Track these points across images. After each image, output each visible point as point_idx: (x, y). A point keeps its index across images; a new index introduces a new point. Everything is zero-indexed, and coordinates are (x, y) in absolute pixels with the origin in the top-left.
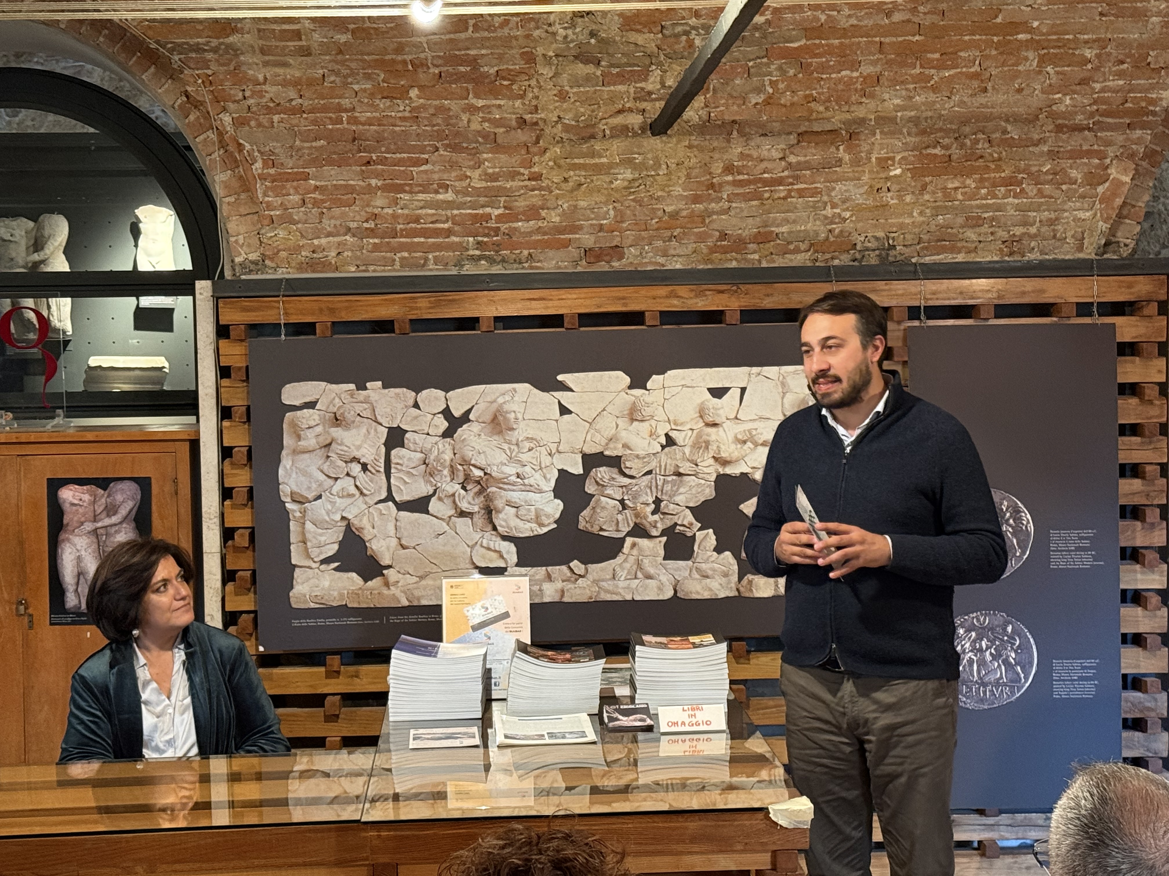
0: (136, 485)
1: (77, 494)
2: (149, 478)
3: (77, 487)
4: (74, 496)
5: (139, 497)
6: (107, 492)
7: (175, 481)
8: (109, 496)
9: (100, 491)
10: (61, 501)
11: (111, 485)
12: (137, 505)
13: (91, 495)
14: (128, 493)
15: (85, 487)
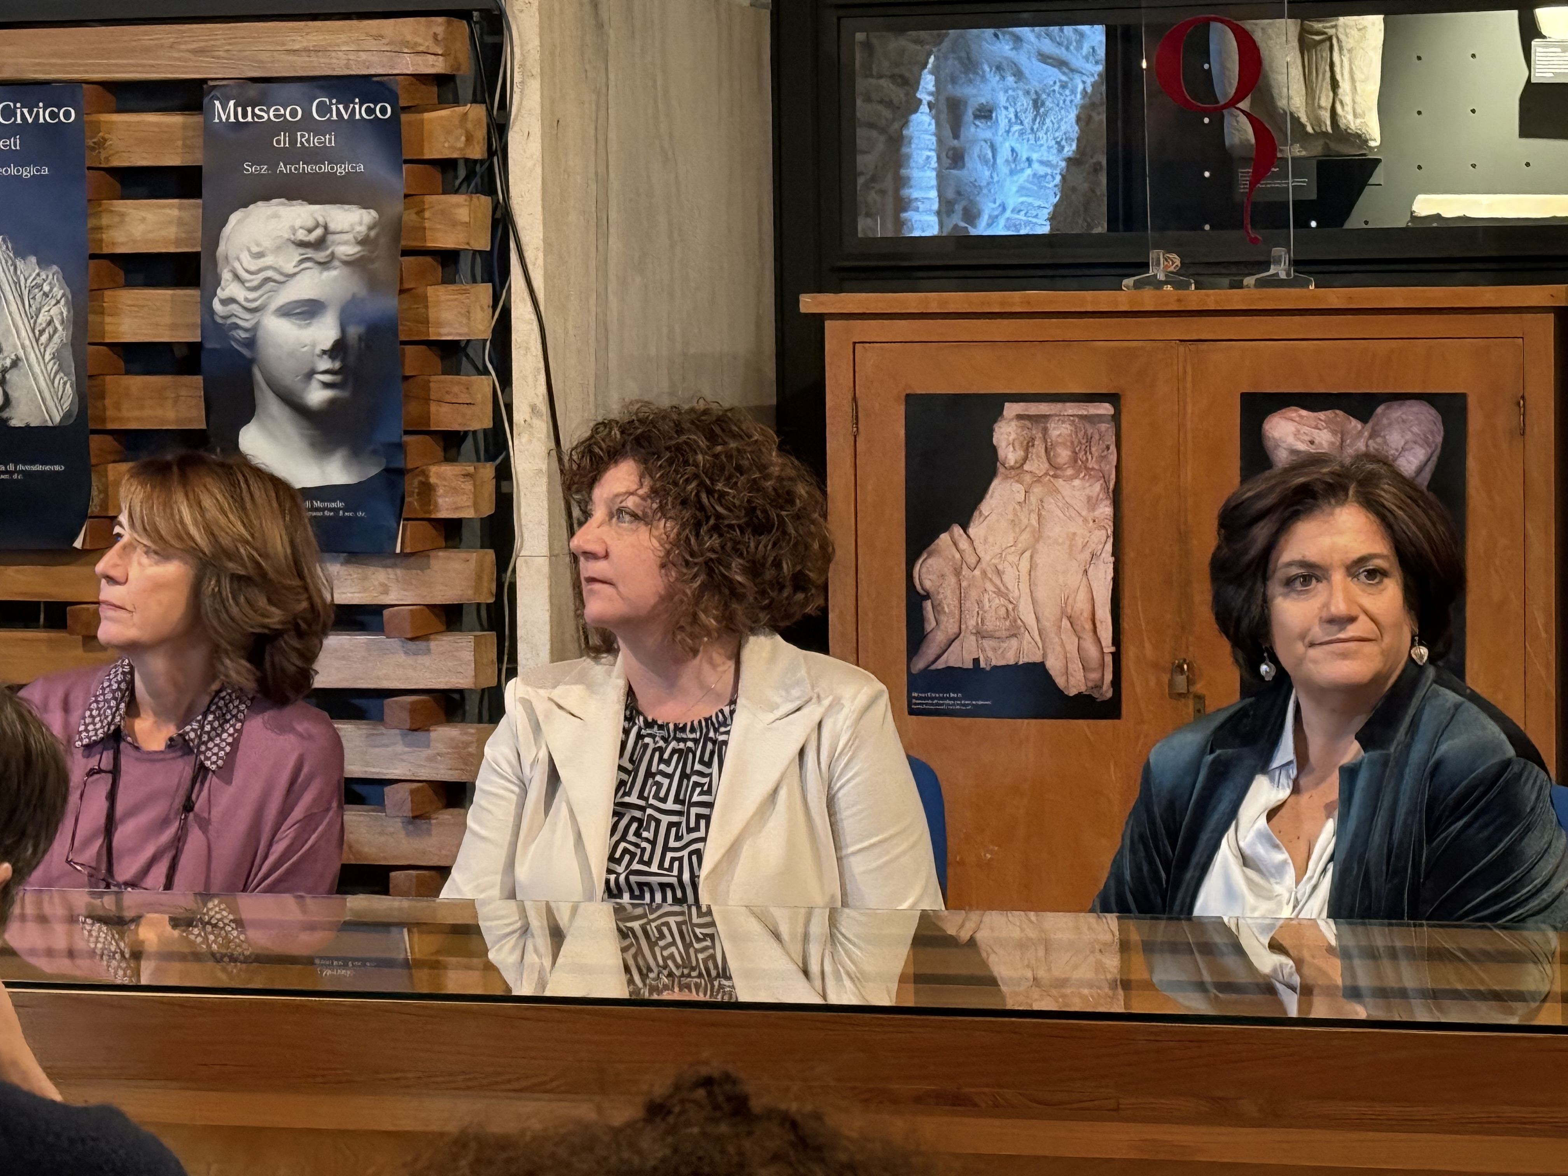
0: (1433, 411)
1: (1306, 429)
2: (1463, 397)
3: (1304, 413)
4: (1297, 434)
5: (1439, 439)
6: (1369, 425)
7: (1521, 403)
8: (1373, 435)
9: (1355, 424)
10: (1269, 444)
11: (1379, 410)
12: (1435, 459)
13: (1334, 433)
14: (1415, 429)
15: (1322, 415)
